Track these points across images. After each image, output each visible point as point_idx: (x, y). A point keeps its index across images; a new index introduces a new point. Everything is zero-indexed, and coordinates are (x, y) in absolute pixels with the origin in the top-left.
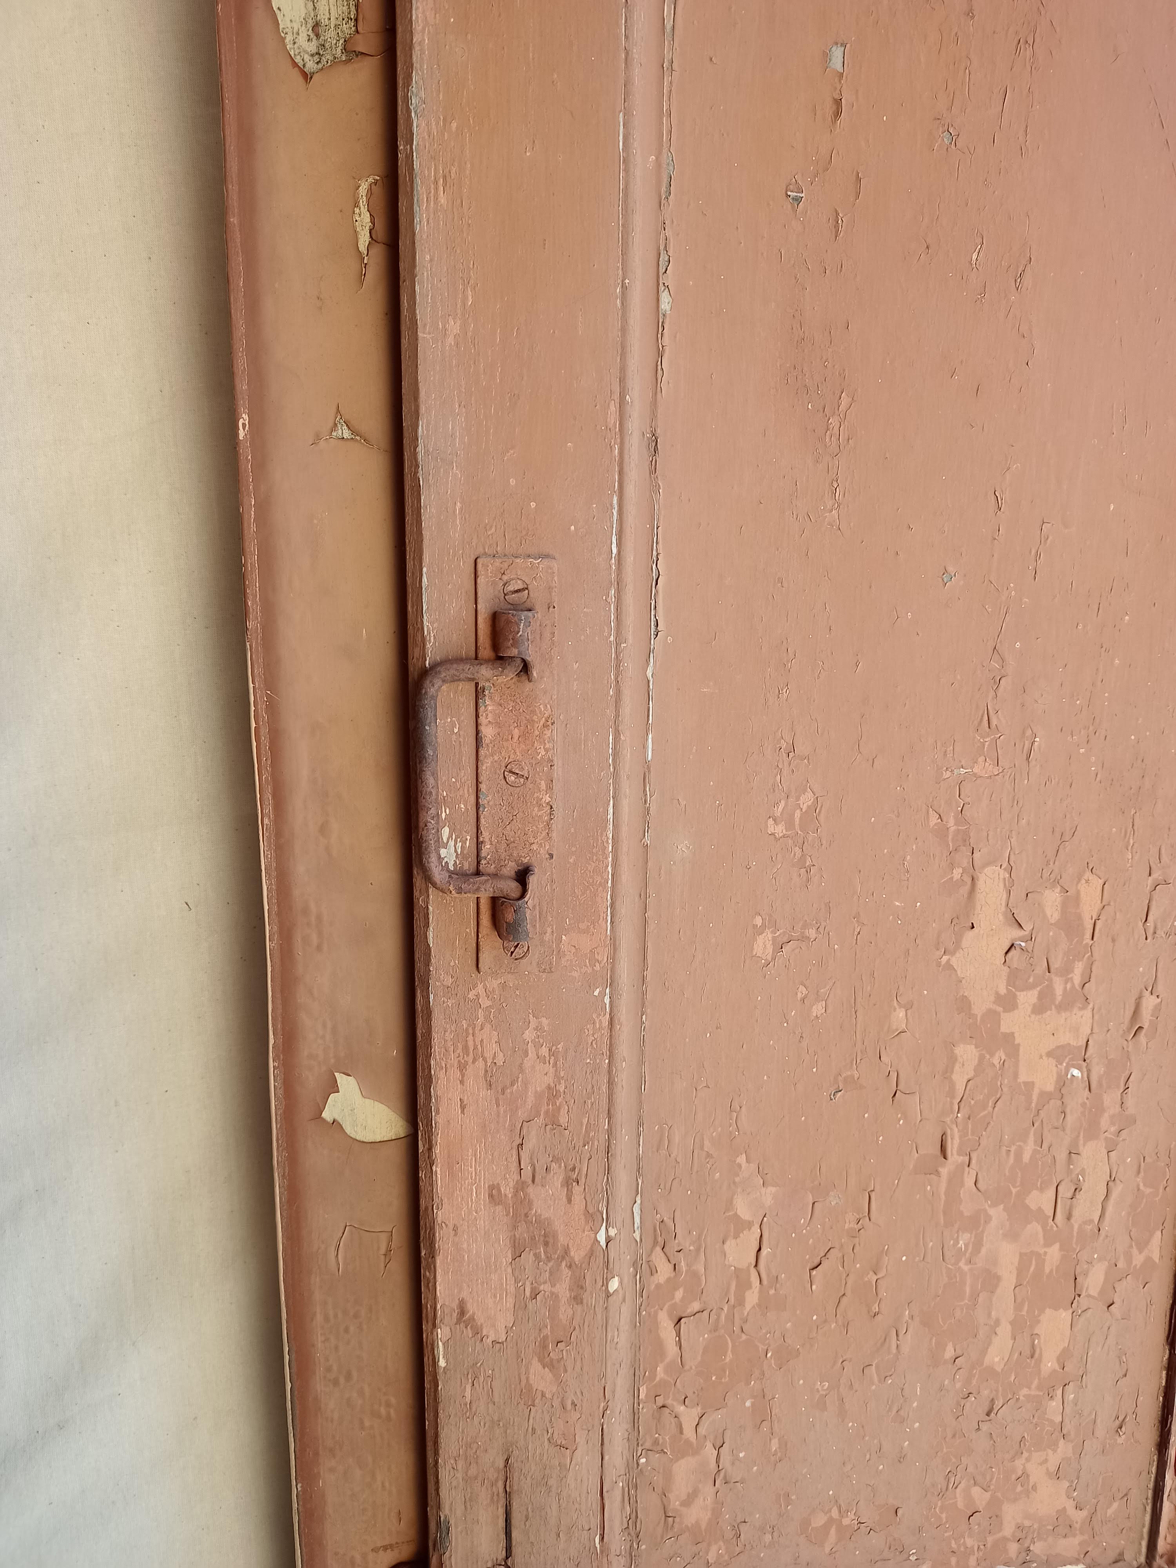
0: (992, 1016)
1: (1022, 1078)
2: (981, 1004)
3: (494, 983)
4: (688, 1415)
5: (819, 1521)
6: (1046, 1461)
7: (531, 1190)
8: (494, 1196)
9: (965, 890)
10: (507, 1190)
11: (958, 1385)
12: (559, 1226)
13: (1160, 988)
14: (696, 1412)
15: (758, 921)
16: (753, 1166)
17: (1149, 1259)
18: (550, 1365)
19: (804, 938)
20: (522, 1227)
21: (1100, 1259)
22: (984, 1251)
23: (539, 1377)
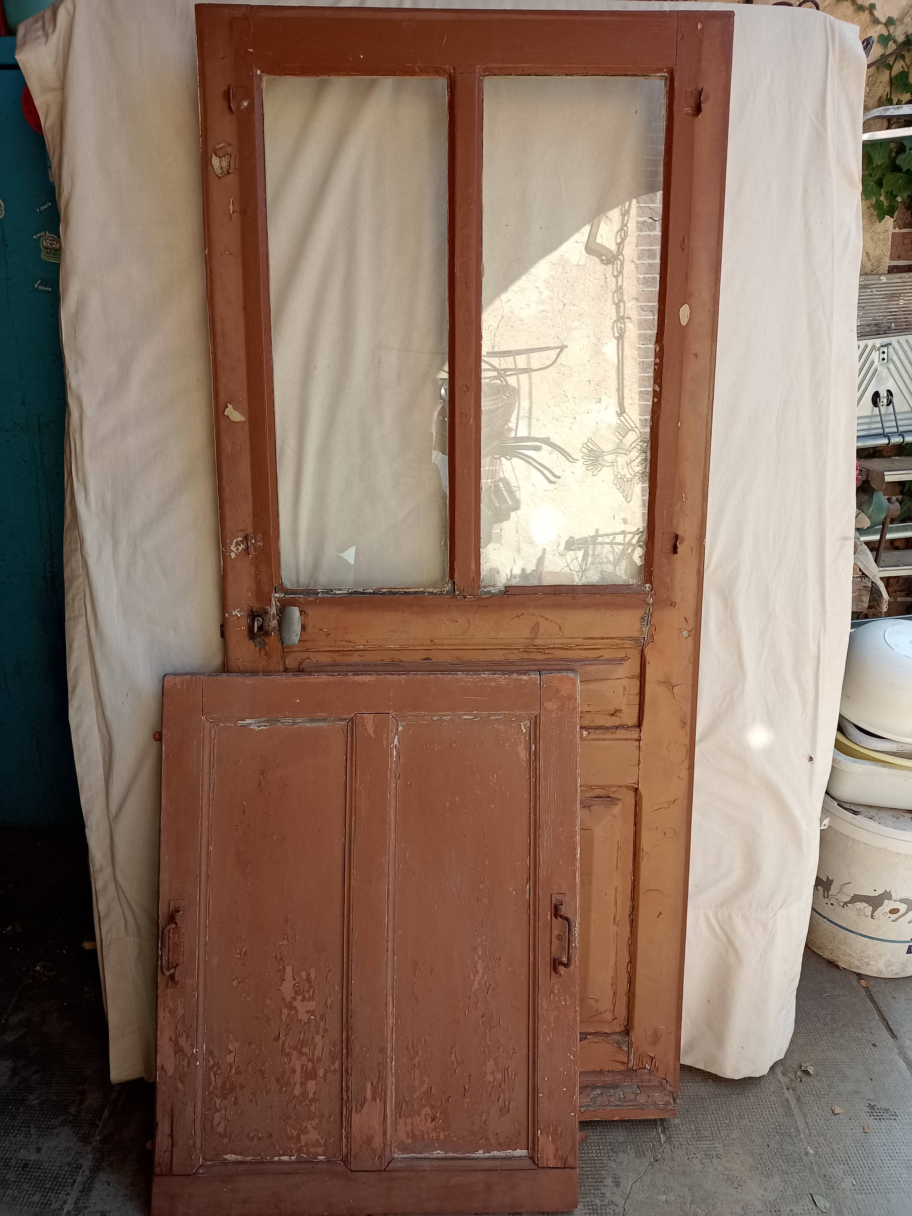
0: (291, 1002)
1: (299, 1018)
2: (288, 999)
3: (171, 990)
4: (218, 1101)
5: (252, 1135)
6: (311, 1124)
7: (179, 1039)
8: (171, 1039)
9: (282, 971)
10: (173, 1038)
11: (287, 1099)
12: (185, 1048)
13: (332, 996)
14: (220, 1100)
15: (234, 977)
16: (233, 1037)
17: (335, 1068)
18: (182, 1082)
19: (245, 982)
20: (177, 1047)
21: (322, 1067)
22: (292, 1062)
23: (180, 1086)
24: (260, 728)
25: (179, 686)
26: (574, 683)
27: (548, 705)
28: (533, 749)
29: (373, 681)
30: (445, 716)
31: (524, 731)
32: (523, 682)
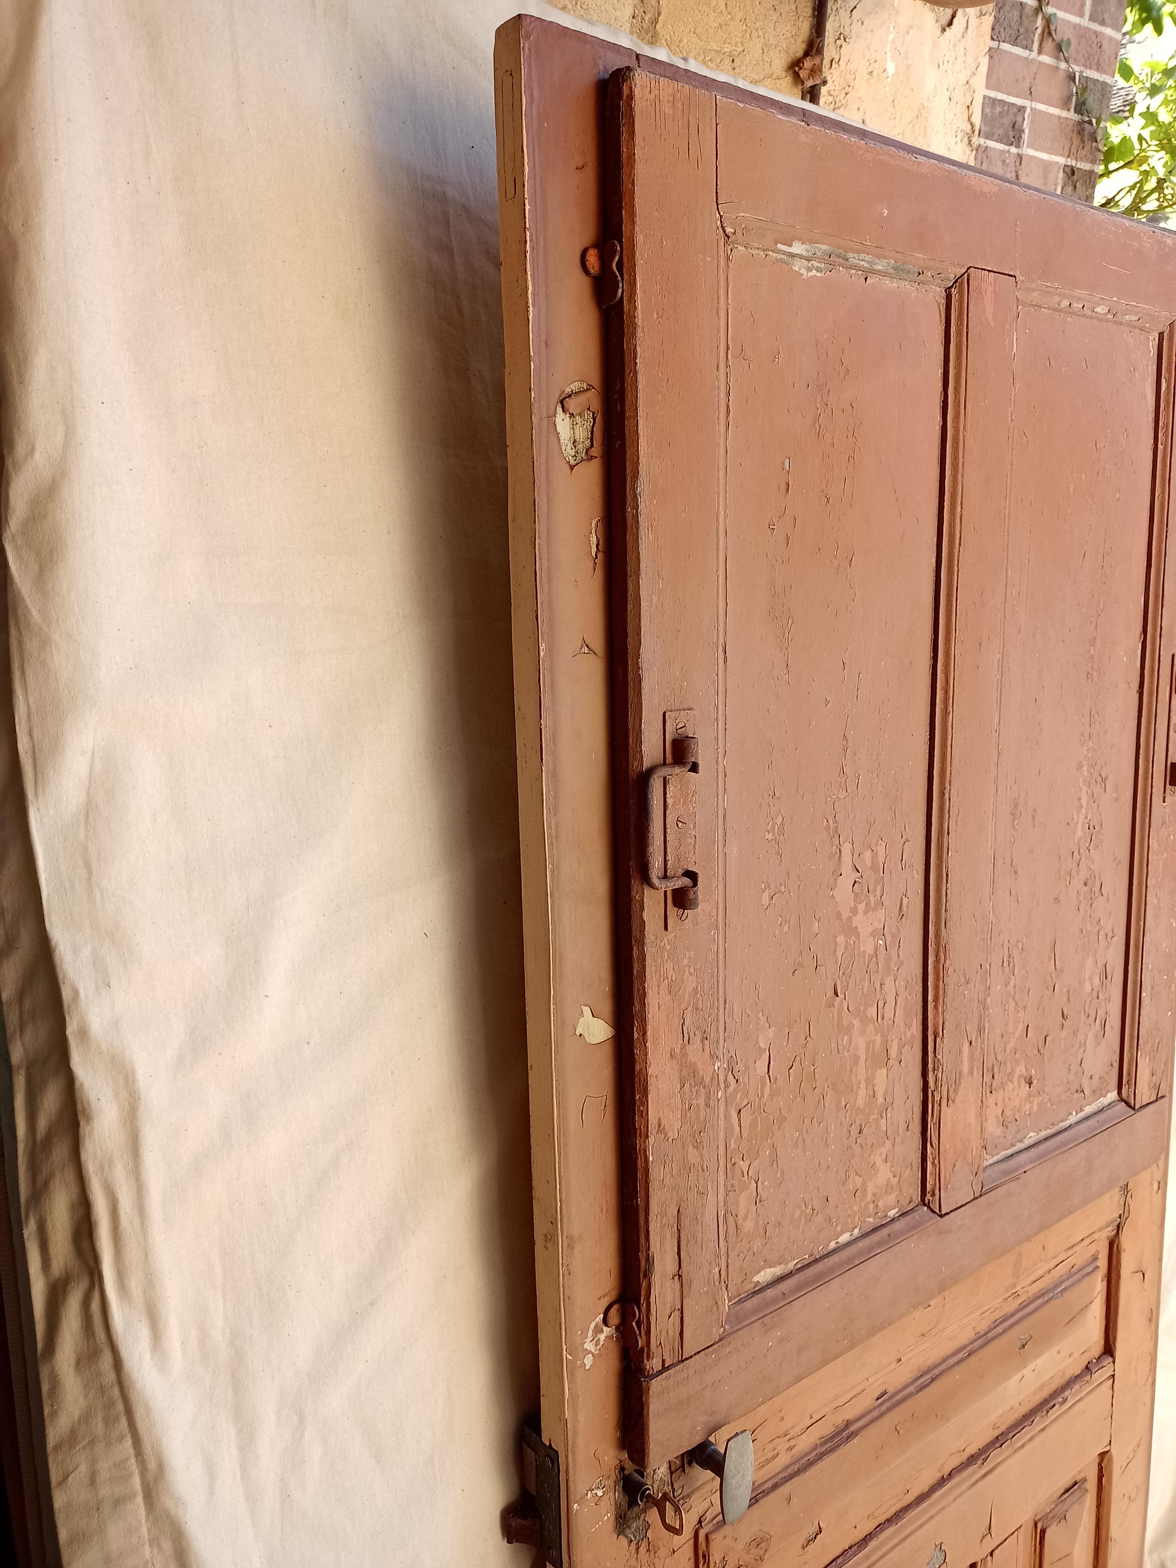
0: (849, 919)
1: (862, 949)
2: (845, 914)
3: (673, 936)
5: (797, 1214)
6: (881, 1154)
7: (688, 1049)
8: (672, 1056)
9: (837, 857)
10: (678, 1051)
11: (848, 1120)
12: (699, 1065)
14: (748, 1163)
15: (764, 886)
16: (765, 1018)
17: (913, 1034)
18: (697, 1147)
19: (780, 892)
20: (684, 1069)
21: (895, 1038)
22: (853, 1044)
23: (693, 1156)
24: (810, 274)
28: (1164, 389)
29: (993, 196)
30: (1076, 299)
31: (1152, 352)
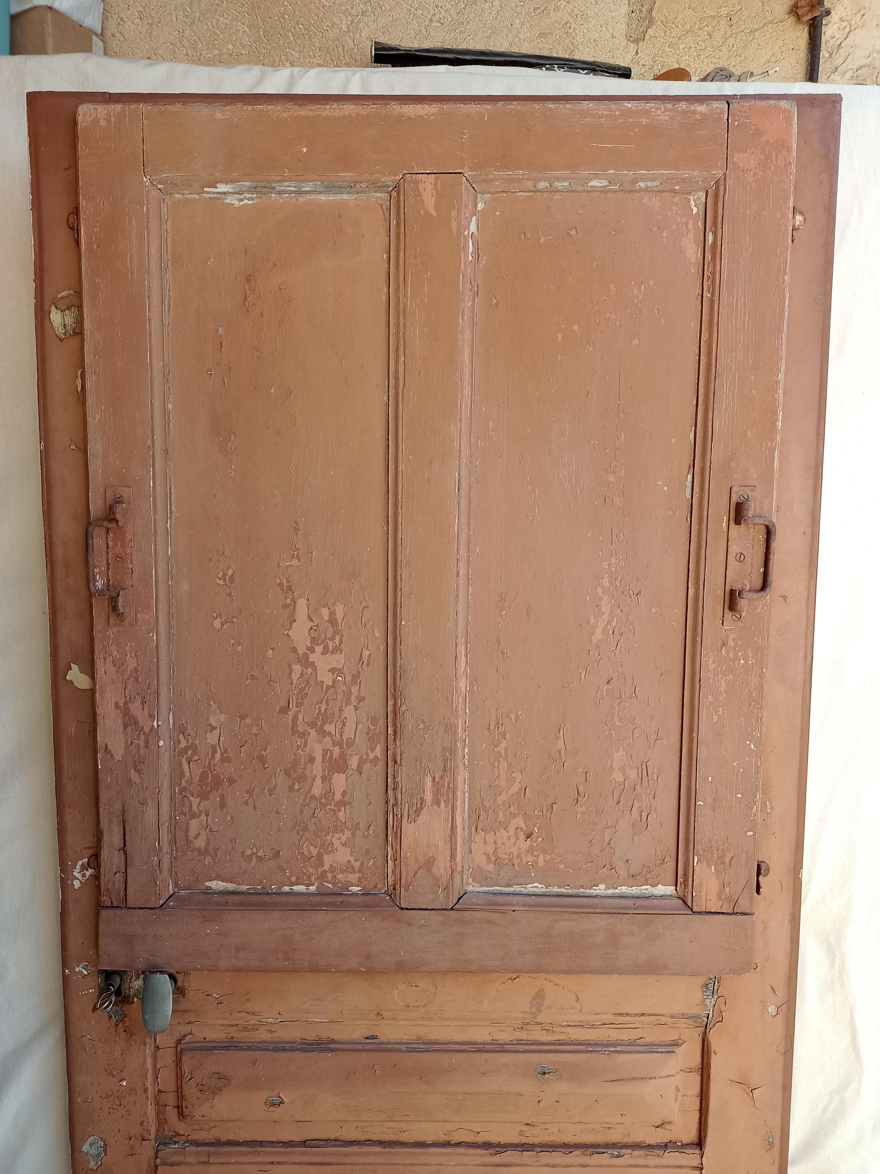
0: (306, 655)
1: (319, 679)
2: (301, 650)
3: (115, 630)
4: (195, 801)
5: (248, 852)
6: (340, 838)
7: (129, 705)
8: (117, 706)
9: (292, 607)
10: (121, 704)
11: (301, 801)
12: (140, 719)
13: (370, 647)
14: (198, 800)
15: (215, 615)
16: (216, 706)
17: (376, 756)
18: (138, 771)
19: (232, 622)
20: (127, 718)
21: (355, 754)
22: (308, 746)
23: (134, 776)
24: (241, 203)
25: (103, 123)
26: (788, 119)
27: (738, 158)
28: (710, 242)
29: (433, 114)
30: (558, 179)
31: (695, 210)
32: (698, 117)
